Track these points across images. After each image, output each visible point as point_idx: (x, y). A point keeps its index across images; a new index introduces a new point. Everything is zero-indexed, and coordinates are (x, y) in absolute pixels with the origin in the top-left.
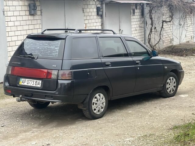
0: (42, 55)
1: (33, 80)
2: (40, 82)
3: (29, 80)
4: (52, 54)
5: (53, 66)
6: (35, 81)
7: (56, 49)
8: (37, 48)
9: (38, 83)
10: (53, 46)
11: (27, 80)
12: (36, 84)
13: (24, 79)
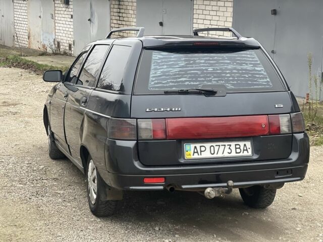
0: (233, 85)
1: (226, 144)
2: (248, 144)
3: (214, 144)
4: (256, 81)
5: (277, 106)
6: (233, 144)
7: (260, 71)
8: (207, 70)
9: (242, 148)
10: (247, 64)
11: (208, 145)
12: (238, 150)
13: (198, 145)
